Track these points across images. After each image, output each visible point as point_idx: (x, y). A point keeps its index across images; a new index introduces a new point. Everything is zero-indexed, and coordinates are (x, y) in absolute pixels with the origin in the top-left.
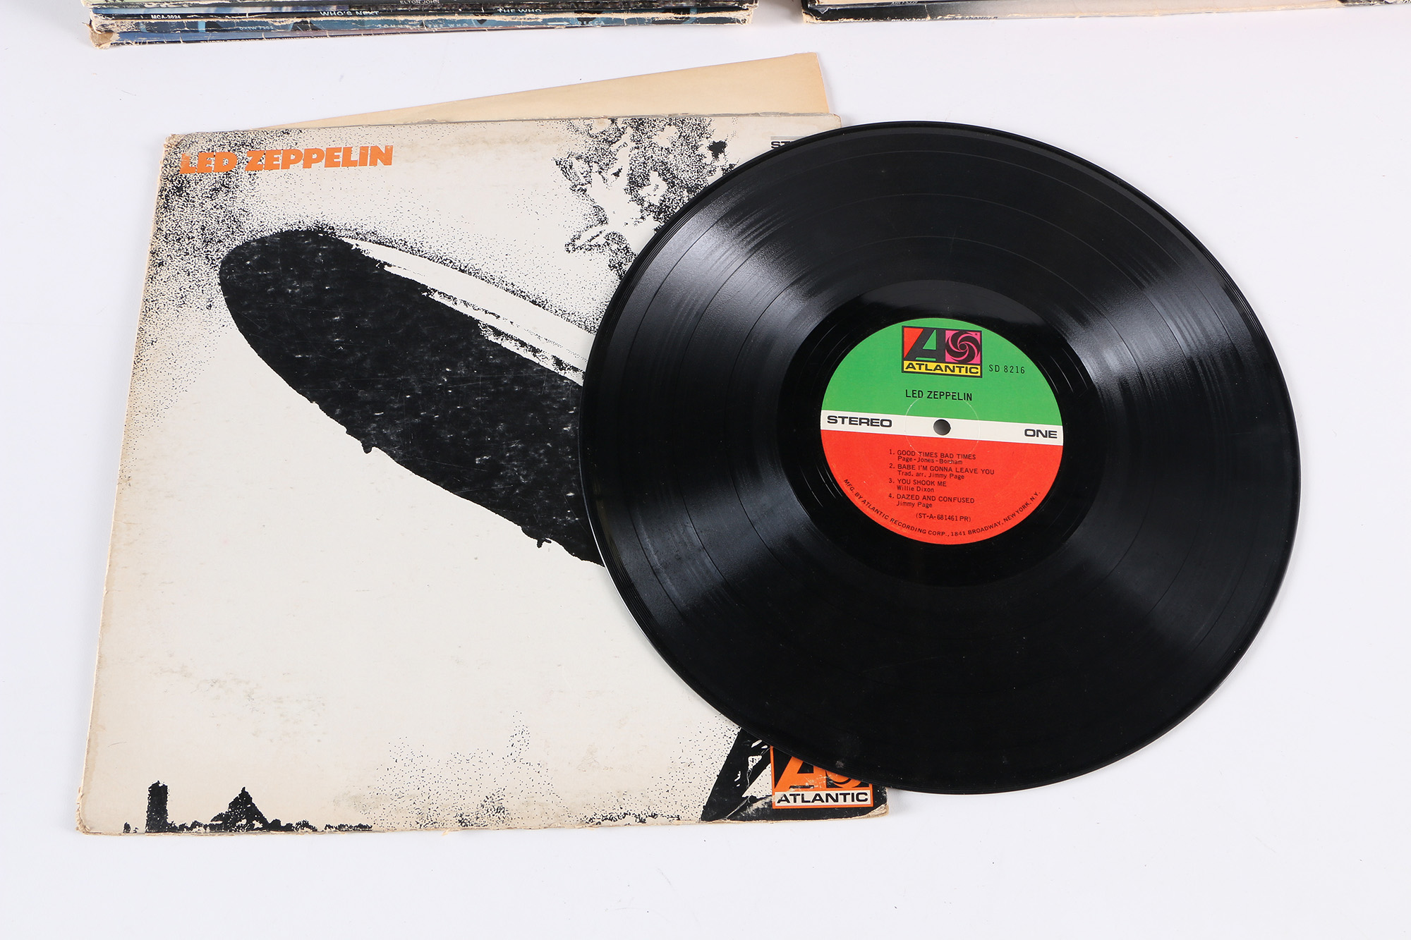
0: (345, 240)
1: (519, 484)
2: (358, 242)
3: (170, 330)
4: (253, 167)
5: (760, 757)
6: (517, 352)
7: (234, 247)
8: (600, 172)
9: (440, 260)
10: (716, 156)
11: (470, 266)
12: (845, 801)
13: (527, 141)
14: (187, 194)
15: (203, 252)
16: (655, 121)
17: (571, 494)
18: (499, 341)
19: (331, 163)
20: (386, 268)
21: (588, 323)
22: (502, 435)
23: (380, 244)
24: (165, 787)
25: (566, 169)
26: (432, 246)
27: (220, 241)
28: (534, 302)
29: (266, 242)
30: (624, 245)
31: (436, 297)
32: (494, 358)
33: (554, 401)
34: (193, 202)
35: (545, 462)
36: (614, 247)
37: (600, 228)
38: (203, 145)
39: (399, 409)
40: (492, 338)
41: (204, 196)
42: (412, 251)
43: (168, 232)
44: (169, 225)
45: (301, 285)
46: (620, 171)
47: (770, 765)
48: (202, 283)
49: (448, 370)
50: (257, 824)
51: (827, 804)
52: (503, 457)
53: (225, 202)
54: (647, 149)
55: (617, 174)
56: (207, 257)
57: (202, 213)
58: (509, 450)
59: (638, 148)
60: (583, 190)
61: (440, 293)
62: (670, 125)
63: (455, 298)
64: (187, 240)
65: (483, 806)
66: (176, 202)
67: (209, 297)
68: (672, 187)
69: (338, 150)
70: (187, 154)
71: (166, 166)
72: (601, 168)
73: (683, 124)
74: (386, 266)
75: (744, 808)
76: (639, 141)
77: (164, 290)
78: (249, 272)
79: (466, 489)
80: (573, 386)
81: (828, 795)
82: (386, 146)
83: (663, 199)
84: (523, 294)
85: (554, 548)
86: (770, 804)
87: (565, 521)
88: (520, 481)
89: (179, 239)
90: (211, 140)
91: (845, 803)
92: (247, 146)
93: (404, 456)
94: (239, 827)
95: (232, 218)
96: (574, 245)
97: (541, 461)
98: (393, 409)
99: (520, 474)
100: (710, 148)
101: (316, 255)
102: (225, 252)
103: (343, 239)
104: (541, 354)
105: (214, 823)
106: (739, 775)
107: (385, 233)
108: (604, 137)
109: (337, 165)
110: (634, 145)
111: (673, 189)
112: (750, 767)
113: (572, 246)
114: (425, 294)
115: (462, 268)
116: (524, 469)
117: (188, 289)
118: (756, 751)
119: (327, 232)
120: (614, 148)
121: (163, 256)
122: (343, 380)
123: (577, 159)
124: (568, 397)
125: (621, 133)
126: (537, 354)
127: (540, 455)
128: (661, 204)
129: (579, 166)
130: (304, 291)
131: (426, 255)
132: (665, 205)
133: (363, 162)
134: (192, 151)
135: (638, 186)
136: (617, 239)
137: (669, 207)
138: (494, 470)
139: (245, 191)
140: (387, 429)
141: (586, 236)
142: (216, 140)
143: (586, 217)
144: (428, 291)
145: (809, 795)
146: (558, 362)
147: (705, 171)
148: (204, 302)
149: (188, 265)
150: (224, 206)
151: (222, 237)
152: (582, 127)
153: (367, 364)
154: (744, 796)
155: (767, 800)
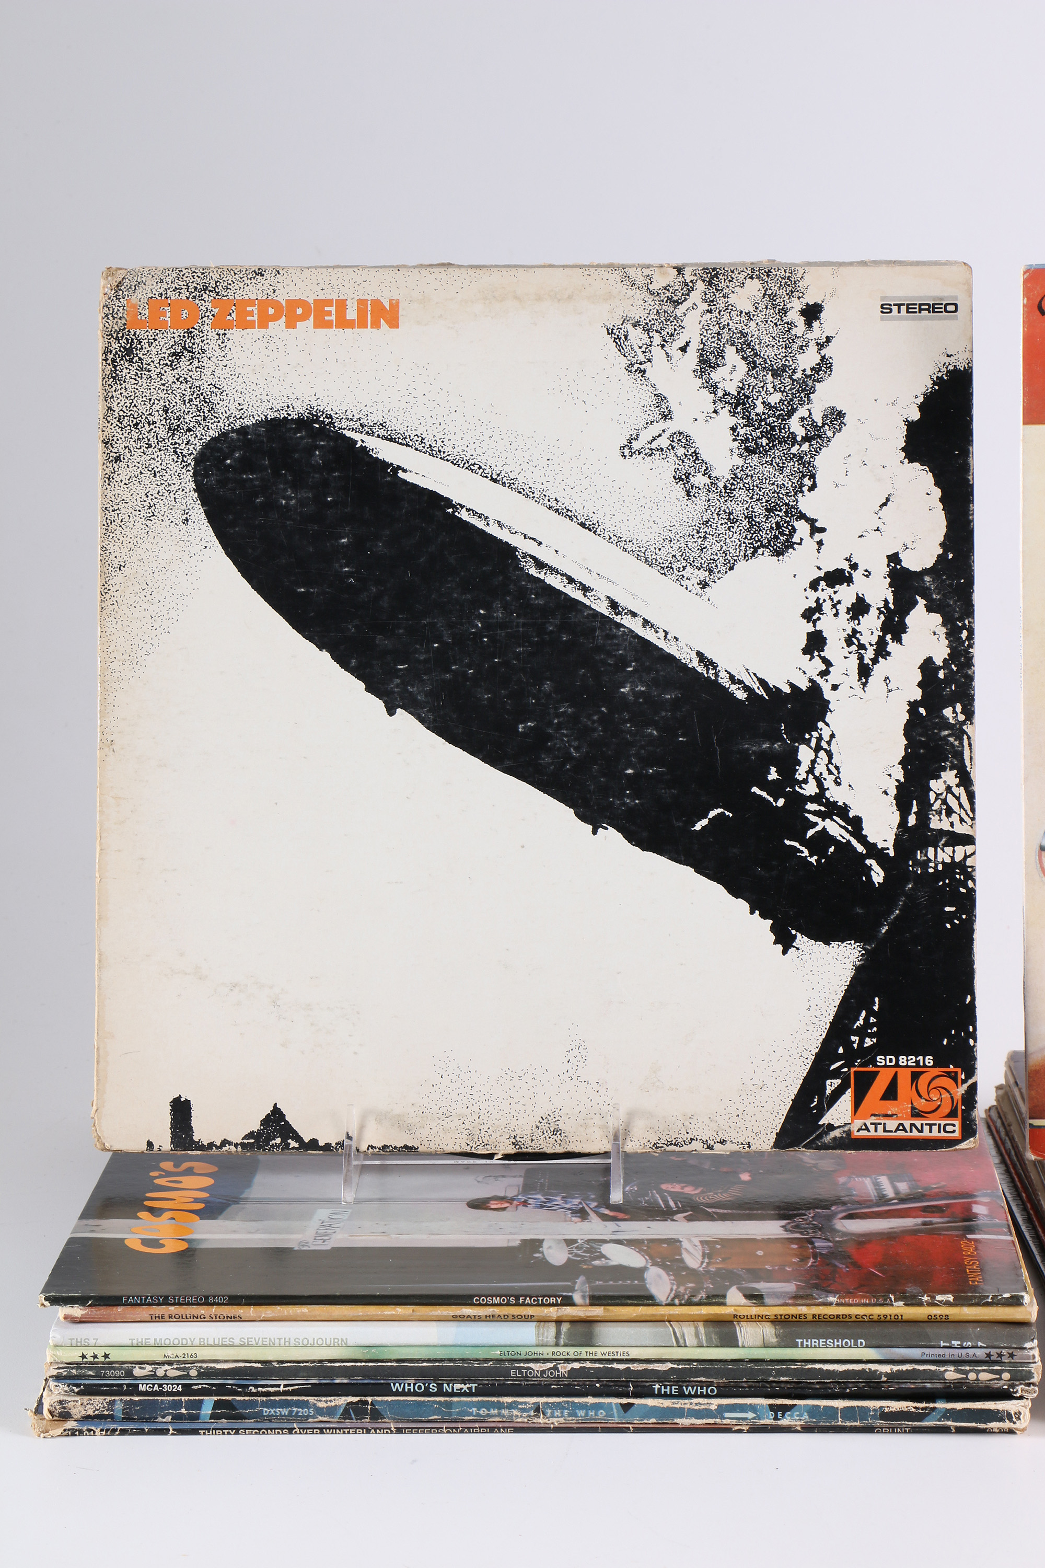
0: (348, 434)
1: (570, 758)
2: (364, 437)
3: (139, 551)
4: (222, 325)
5: (839, 1081)
6: (564, 590)
7: (208, 438)
8: (663, 346)
9: (467, 465)
10: (809, 324)
11: (503, 474)
12: (931, 1131)
13: (570, 297)
14: (140, 359)
15: (169, 444)
16: (732, 272)
17: (630, 771)
18: (542, 576)
19: (321, 323)
20: (401, 474)
21: (648, 554)
22: (548, 696)
23: (391, 440)
24: (187, 1102)
25: (619, 339)
26: (456, 445)
27: (189, 430)
28: (583, 525)
29: (247, 434)
30: (693, 450)
31: (464, 515)
32: (536, 598)
33: (609, 654)
34: (149, 371)
35: (599, 732)
36: (681, 451)
37: (662, 425)
38: (152, 288)
39: (426, 661)
40: (533, 571)
41: (162, 362)
42: (432, 452)
43: (121, 413)
44: (122, 403)
45: (296, 494)
46: (687, 344)
47: (849, 1090)
48: (172, 488)
49: (482, 612)
50: (293, 1144)
51: (911, 1134)
52: (550, 724)
53: (190, 374)
54: (722, 313)
55: (683, 349)
56: (175, 452)
57: (162, 387)
58: (558, 715)
59: (710, 311)
60: (641, 371)
61: (468, 510)
62: (752, 278)
63: (487, 518)
64: (147, 425)
65: (538, 1127)
66: (127, 370)
67: (184, 507)
68: (754, 368)
69: (329, 302)
70: (134, 299)
71: (107, 315)
72: (664, 341)
73: (768, 276)
74: (400, 471)
75: (820, 1137)
76: (712, 301)
77: (126, 495)
78: (230, 475)
79: (508, 763)
80: (632, 636)
81: (912, 1125)
82: (391, 300)
83: (741, 385)
84: (569, 513)
85: (611, 836)
86: (849, 1133)
87: (624, 804)
88: (571, 753)
89: (137, 424)
90: (162, 281)
91: (931, 1134)
92: (210, 291)
93: (435, 720)
94: (273, 1146)
95: (202, 398)
96: (630, 448)
97: (594, 730)
98: (419, 661)
99: (570, 746)
100: (803, 313)
101: (313, 455)
102: (197, 445)
103: (345, 432)
104: (592, 593)
105: (246, 1141)
106: (816, 1100)
107: (397, 426)
108: (668, 294)
109: (328, 325)
110: (705, 307)
111: (754, 372)
112: (828, 1092)
113: (628, 449)
114: (450, 510)
115: (495, 476)
116: (575, 740)
117: (157, 496)
118: (836, 1074)
119: (323, 422)
120: (681, 309)
121: (119, 447)
122: (356, 622)
123: (634, 326)
124: (625, 649)
125: (689, 288)
126: (588, 594)
127: (594, 722)
128: (739, 393)
129: (637, 336)
130: (302, 503)
131: (449, 458)
132: (744, 394)
133: (362, 324)
134: (140, 296)
135: (710, 367)
136: (684, 441)
137: (748, 397)
138: (539, 739)
139: (213, 359)
140: (413, 686)
141: (645, 436)
142: (169, 280)
143: (645, 409)
144: (453, 506)
145: (892, 1124)
146: (614, 605)
147: (795, 346)
148: (178, 516)
149: (152, 461)
150: (189, 379)
151: (192, 424)
152: (640, 280)
153: (385, 603)
154: (820, 1123)
155: (846, 1129)
